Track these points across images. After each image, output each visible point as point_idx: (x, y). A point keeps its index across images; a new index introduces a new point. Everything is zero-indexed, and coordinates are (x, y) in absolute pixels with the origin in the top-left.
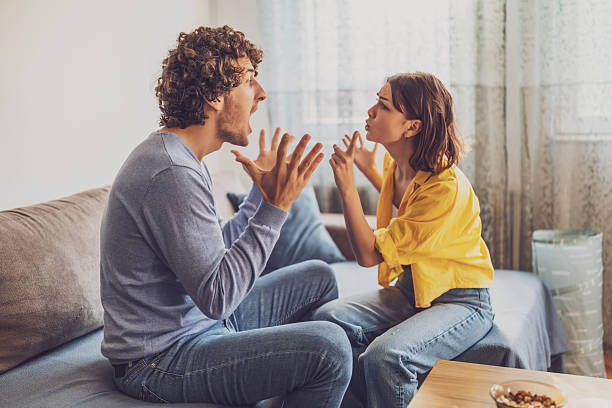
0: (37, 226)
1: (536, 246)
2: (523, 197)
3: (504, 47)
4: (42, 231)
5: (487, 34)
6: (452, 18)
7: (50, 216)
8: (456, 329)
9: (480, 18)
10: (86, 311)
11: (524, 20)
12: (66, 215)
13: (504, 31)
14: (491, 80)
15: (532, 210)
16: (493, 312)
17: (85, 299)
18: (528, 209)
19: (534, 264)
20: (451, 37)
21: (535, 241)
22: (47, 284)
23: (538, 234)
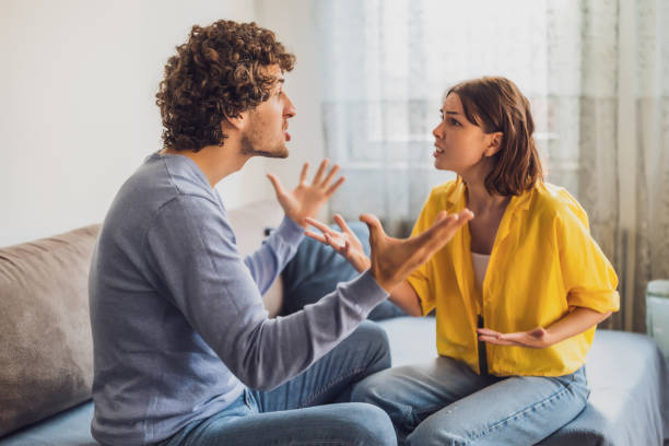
0: (17, 271)
1: (651, 302)
2: (638, 238)
3: (616, 48)
4: (22, 279)
5: (595, 32)
6: (550, 12)
7: (34, 259)
8: (534, 410)
9: (586, 11)
10: (74, 378)
11: (641, 15)
12: (55, 257)
13: (617, 29)
14: (600, 89)
15: (649, 253)
16: (588, 388)
17: (75, 364)
18: (644, 252)
19: (648, 323)
20: (548, 35)
21: (650, 294)
22: (25, 345)
23: (654, 286)
